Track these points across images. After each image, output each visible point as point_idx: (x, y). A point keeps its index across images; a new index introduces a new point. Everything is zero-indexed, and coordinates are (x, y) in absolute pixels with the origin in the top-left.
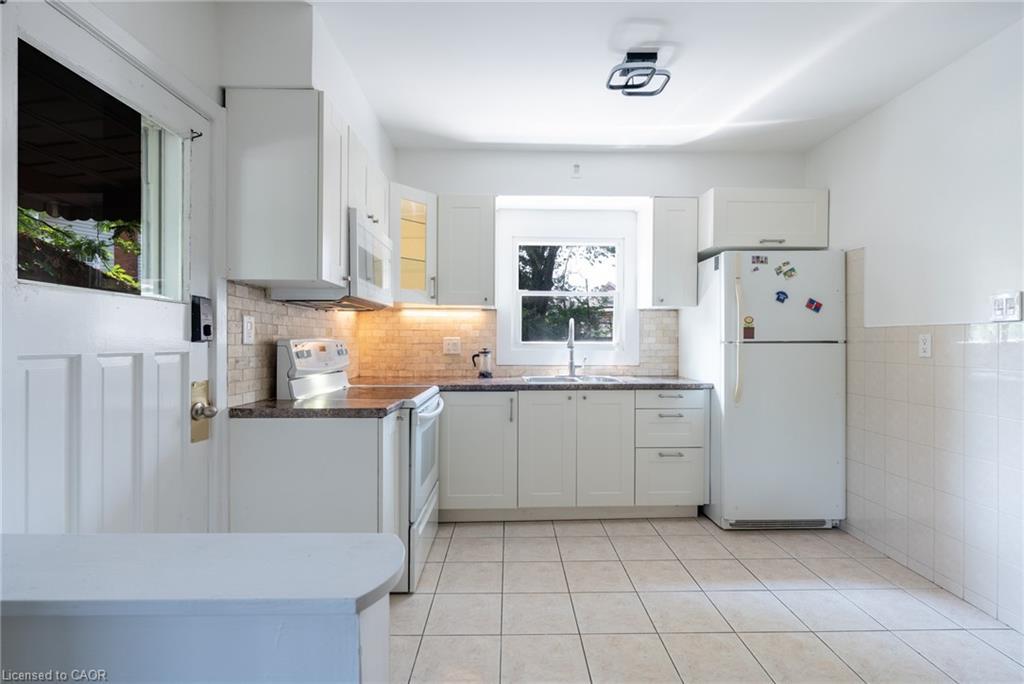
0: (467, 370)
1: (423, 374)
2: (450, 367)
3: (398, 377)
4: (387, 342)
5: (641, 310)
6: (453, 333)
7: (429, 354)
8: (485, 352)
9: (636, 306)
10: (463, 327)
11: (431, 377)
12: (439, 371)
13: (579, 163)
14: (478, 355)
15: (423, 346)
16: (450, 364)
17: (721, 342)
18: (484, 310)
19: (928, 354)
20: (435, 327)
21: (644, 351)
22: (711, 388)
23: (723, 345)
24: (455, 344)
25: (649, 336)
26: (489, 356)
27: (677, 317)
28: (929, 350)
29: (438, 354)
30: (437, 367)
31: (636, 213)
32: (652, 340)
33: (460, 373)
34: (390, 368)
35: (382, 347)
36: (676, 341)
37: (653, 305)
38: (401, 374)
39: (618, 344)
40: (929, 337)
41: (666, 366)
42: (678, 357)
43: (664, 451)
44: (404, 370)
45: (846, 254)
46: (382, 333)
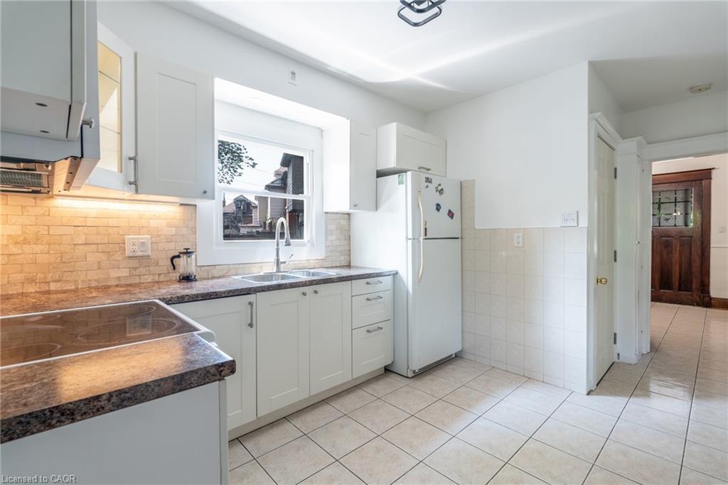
0: (159, 275)
1: (94, 284)
2: (137, 272)
3: (48, 292)
4: (26, 241)
5: (326, 213)
6: (139, 230)
7: (104, 257)
8: (188, 253)
9: (323, 209)
10: (153, 223)
11: (109, 287)
12: (119, 278)
13: (295, 71)
14: (178, 257)
15: (94, 247)
16: (135, 268)
17: (407, 239)
18: (181, 204)
19: (521, 245)
20: (112, 222)
21: (329, 246)
22: (395, 274)
23: (410, 242)
24: (143, 244)
25: (331, 234)
26: (193, 256)
27: (349, 219)
28: (521, 243)
29: (118, 256)
30: (115, 274)
31: (322, 131)
32: (333, 237)
33: (150, 279)
34: (32, 281)
35: (14, 250)
36: (349, 238)
37: (350, 208)
38: (53, 287)
39: (309, 241)
40: (521, 234)
41: (342, 258)
42: (350, 250)
43: (370, 328)
44: (58, 281)
45: (461, 183)
46: (15, 230)
